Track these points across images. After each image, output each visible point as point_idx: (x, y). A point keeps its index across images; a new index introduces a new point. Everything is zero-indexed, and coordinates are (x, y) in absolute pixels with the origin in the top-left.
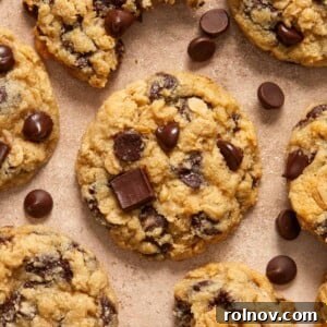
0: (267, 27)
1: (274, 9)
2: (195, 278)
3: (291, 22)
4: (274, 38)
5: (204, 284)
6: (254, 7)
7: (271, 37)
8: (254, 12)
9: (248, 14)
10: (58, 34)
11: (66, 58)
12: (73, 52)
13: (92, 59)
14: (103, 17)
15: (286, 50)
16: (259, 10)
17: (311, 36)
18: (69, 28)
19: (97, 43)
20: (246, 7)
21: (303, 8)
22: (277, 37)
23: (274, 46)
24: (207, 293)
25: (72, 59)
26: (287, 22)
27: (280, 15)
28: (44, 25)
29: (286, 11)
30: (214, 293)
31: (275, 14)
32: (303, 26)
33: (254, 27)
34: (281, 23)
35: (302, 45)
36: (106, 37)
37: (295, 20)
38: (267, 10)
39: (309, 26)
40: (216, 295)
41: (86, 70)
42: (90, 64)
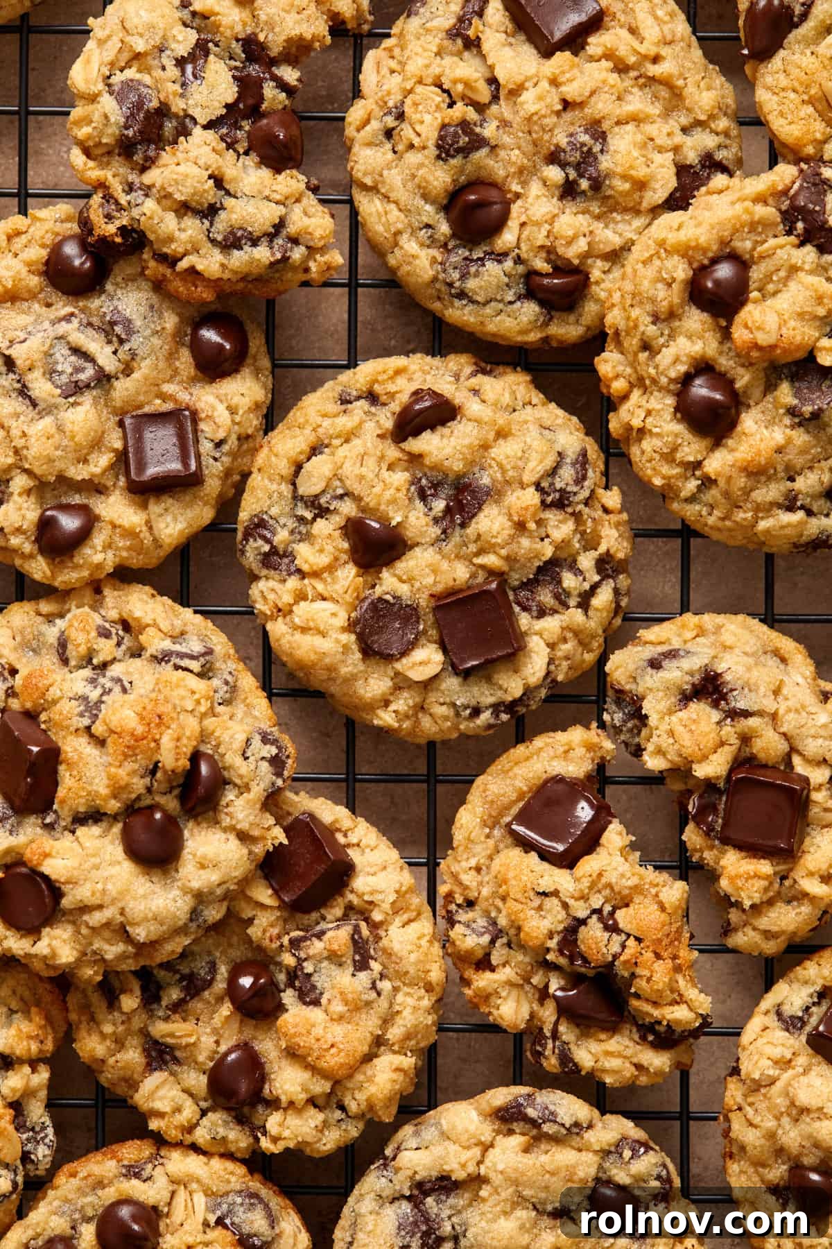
0: (510, 296)
1: (500, 257)
2: (651, 643)
3: (548, 261)
4: (537, 309)
5: (672, 654)
6: (464, 277)
7: (530, 310)
8: (471, 284)
9: (462, 295)
10: (203, 237)
11: (252, 261)
12: (255, 243)
13: (292, 229)
14: (246, 153)
15: (572, 318)
16: (477, 274)
17: (599, 263)
18: (210, 212)
19: (278, 197)
20: (451, 285)
21: (551, 222)
22: (542, 303)
23: (546, 324)
24: (678, 674)
25: (263, 254)
26: (541, 264)
27: (519, 260)
28: (171, 239)
29: (524, 247)
30: (691, 674)
31: (509, 264)
32: (572, 253)
33: (488, 310)
34: (531, 274)
35: (594, 288)
36: (281, 178)
37: (549, 252)
38: (490, 265)
39: (582, 245)
40: (697, 679)
41: (297, 254)
42: (295, 241)
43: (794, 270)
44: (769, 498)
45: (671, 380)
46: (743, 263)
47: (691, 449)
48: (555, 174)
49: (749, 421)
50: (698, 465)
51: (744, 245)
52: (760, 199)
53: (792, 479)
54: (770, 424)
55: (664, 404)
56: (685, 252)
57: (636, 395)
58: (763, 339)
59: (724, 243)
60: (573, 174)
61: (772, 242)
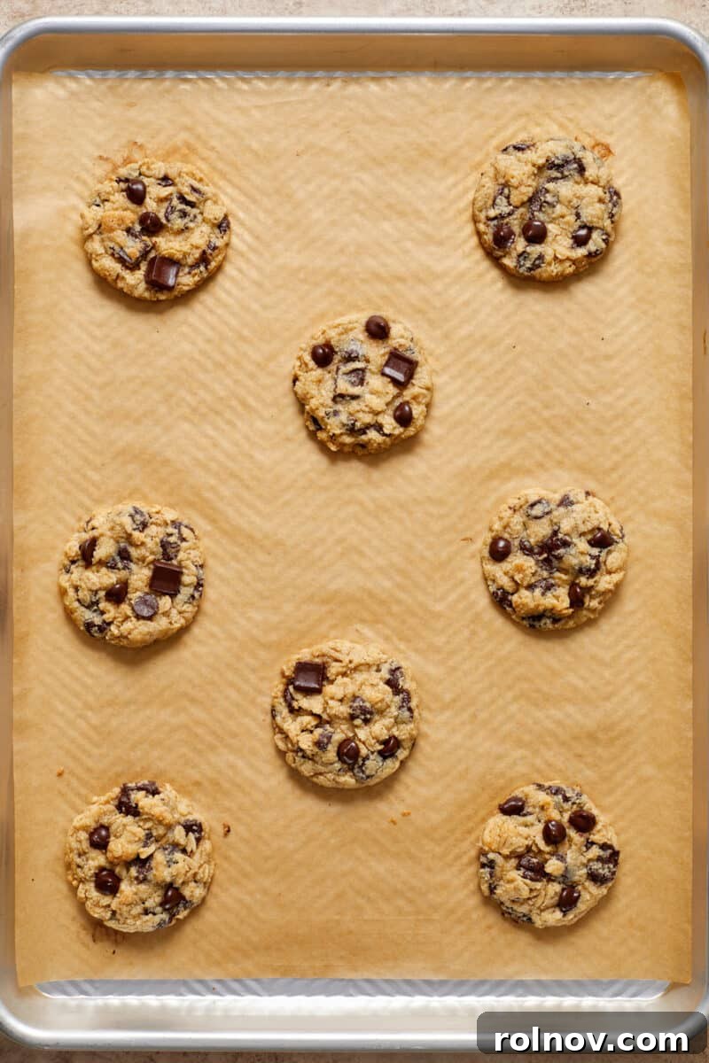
43: (125, 825)
44: (137, 912)
45: (91, 877)
46: (107, 828)
47: (106, 900)
48: (358, 722)
49: (124, 886)
50: (109, 906)
51: (105, 821)
52: (107, 802)
53: (143, 903)
54: (131, 885)
55: (91, 886)
56: (84, 828)
57: (81, 886)
58: (117, 855)
59: (97, 822)
60: (363, 717)
61: (114, 818)
